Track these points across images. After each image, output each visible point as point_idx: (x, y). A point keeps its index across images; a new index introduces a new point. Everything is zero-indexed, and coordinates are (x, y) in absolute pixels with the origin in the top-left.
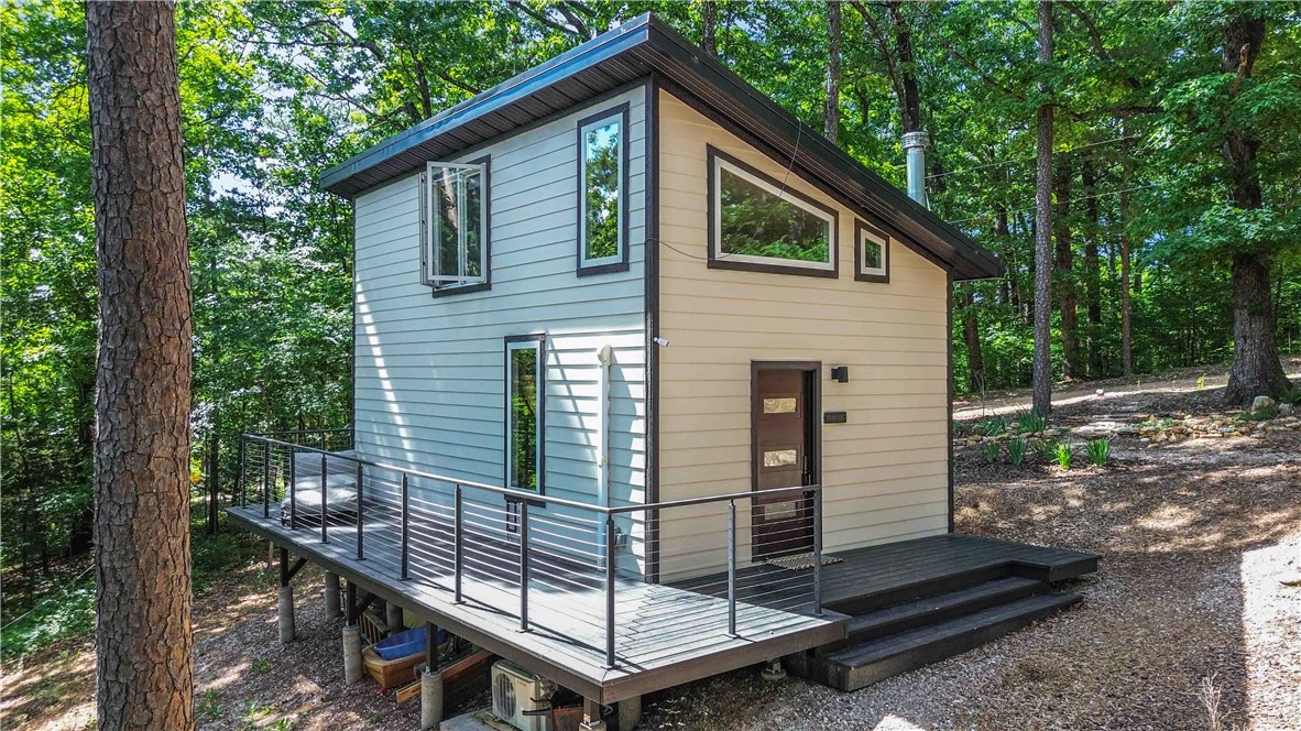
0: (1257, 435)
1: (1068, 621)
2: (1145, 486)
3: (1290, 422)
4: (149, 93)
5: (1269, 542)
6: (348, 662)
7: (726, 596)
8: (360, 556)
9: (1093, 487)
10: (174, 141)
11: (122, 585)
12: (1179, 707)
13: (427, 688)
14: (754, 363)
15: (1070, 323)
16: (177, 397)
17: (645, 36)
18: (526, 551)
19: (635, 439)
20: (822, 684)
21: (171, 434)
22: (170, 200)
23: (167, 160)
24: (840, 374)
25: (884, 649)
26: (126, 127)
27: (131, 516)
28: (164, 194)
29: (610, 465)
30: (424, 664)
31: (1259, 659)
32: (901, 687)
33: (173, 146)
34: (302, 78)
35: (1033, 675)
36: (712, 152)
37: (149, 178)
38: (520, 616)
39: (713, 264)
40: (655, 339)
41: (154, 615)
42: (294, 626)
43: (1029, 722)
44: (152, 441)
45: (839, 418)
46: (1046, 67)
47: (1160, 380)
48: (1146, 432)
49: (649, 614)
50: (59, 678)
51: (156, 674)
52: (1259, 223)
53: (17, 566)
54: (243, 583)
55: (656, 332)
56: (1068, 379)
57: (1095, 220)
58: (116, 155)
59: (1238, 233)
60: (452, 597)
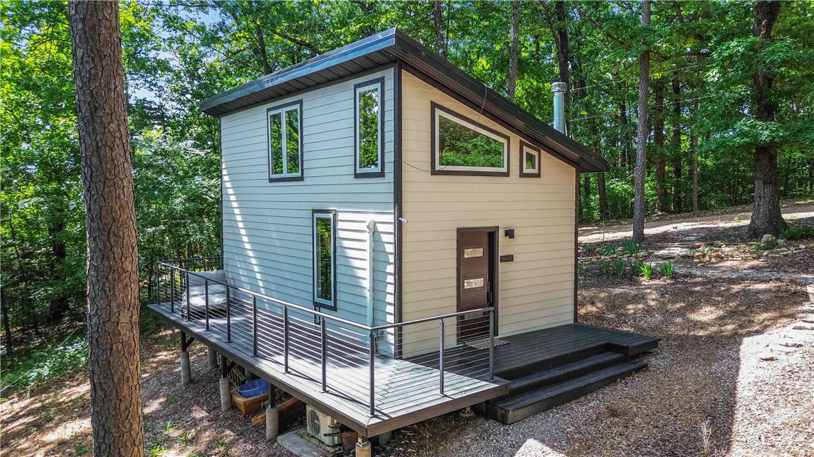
0: (762, 260)
1: (638, 378)
2: (692, 293)
3: (783, 251)
4: (111, 125)
5: (757, 332)
6: (223, 399)
7: (438, 368)
8: (229, 341)
9: (662, 291)
10: (126, 149)
11: (106, 392)
12: (692, 435)
13: (269, 417)
14: (458, 230)
15: (661, 177)
16: (131, 289)
17: (393, 42)
18: (324, 336)
19: (388, 276)
20: (493, 419)
21: (129, 309)
22: (125, 182)
23: (122, 160)
24: (510, 234)
25: (530, 399)
26: (100, 144)
27: (109, 355)
28: (121, 180)
29: (374, 290)
30: (267, 402)
31: (740, 406)
32: (538, 422)
33: (125, 152)
34: (184, 24)
35: (614, 413)
36: (434, 105)
37: (113, 172)
38: (321, 382)
39: (434, 172)
40: (400, 219)
41: (123, 407)
42: (190, 374)
43: (608, 442)
44: (119, 314)
45: (509, 258)
46: (645, 29)
47: (715, 215)
48: (697, 256)
49: (395, 380)
50: (52, 405)
51: (125, 438)
52: (768, 131)
53: (19, 328)
54: (158, 343)
55: (400, 215)
56: (660, 213)
57: (679, 114)
58: (95, 160)
59: (756, 136)
60: (283, 369)
